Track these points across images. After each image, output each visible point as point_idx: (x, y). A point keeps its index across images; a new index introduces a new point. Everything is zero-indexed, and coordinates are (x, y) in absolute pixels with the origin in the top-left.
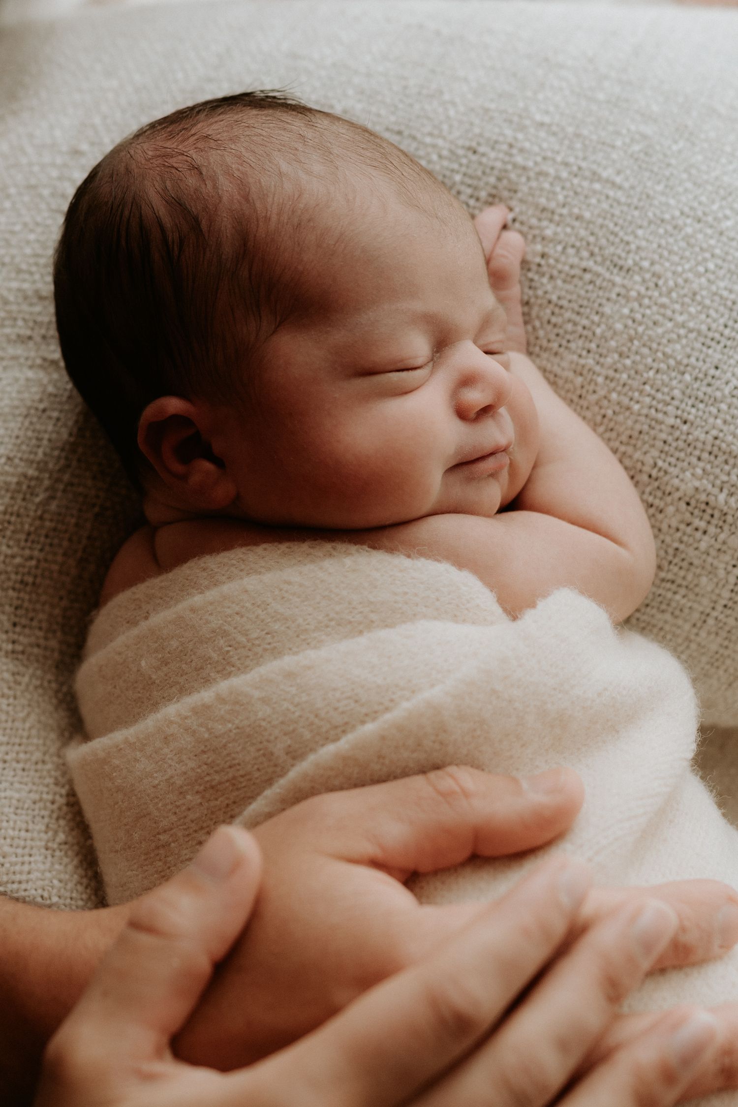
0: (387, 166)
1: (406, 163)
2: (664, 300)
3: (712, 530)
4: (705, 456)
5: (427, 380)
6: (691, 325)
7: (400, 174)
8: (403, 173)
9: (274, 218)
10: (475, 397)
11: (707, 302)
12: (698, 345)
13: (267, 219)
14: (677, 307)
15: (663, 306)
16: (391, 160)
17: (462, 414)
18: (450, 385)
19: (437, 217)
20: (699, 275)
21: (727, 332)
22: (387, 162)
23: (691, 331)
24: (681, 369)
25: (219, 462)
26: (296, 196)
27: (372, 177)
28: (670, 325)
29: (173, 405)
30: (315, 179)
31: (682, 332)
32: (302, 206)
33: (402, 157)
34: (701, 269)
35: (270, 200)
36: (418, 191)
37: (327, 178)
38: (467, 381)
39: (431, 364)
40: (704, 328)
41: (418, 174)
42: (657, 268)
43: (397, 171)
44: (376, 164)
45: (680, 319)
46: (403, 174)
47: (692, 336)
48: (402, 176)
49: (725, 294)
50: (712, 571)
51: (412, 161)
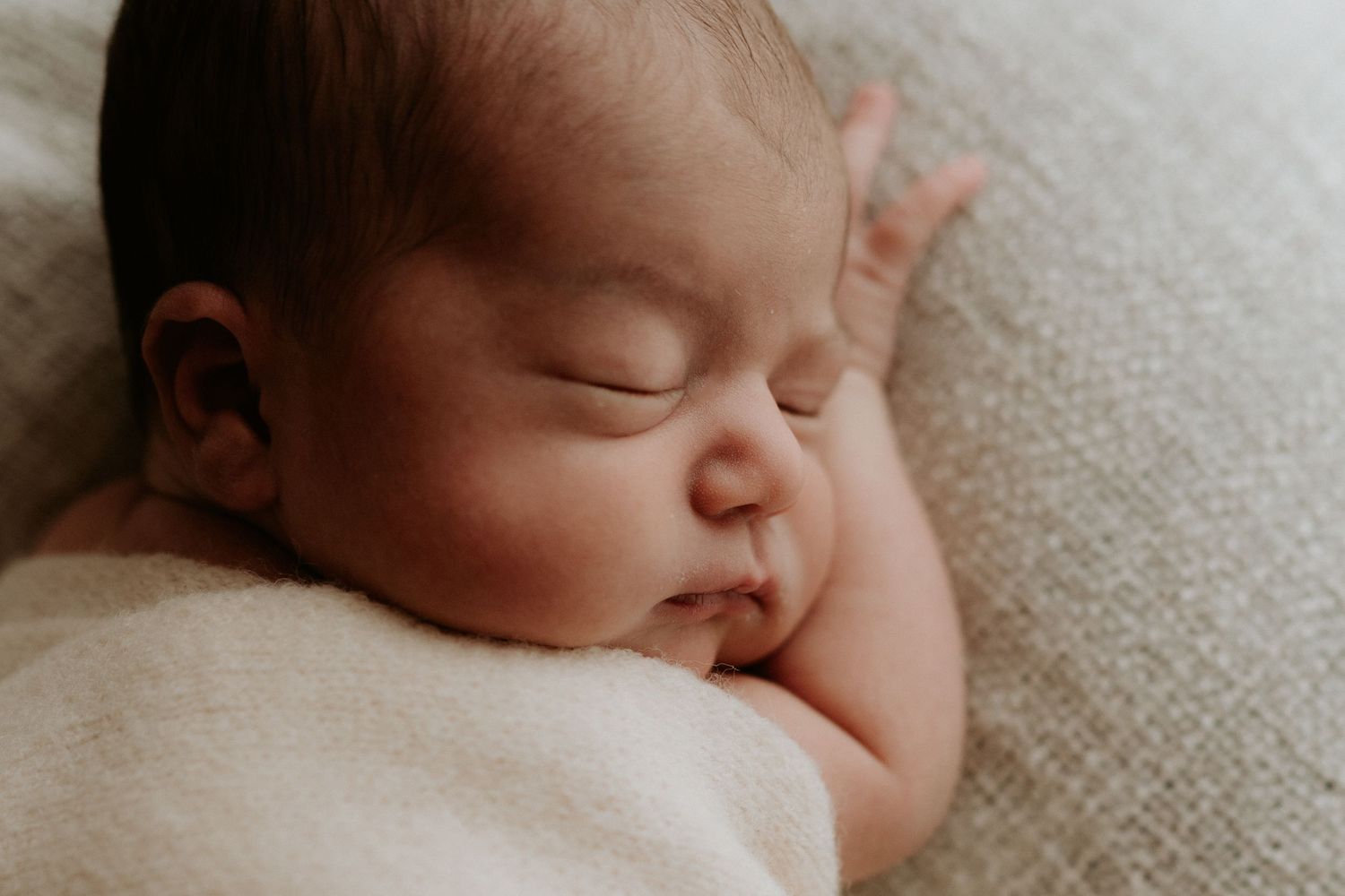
0: (730, 30)
1: (768, 38)
2: (1058, 401)
3: (1003, 801)
4: (1036, 679)
5: (659, 423)
6: (1091, 455)
7: (746, 52)
8: (754, 54)
9: (495, 49)
10: (730, 484)
11: (1129, 425)
12: (1089, 492)
13: (481, 46)
14: (1076, 418)
15: (1053, 411)
16: (741, 22)
17: (701, 503)
18: (695, 447)
19: (780, 151)
20: (1129, 375)
21: (1145, 487)
22: (731, 24)
23: (1085, 464)
24: (1048, 522)
25: (262, 431)
26: (547, 24)
27: (693, 40)
28: (1053, 445)
29: (210, 301)
30: (592, 7)
31: (1071, 462)
32: (549, 44)
33: (766, 26)
34: (1136, 366)
35: (500, 15)
36: (767, 94)
37: (613, 14)
38: (730, 449)
39: (677, 396)
40: (1108, 467)
41: (780, 65)
42: (1064, 344)
43: (742, 46)
44: (711, 20)
45: (1076, 439)
46: (751, 56)
47: (1086, 474)
48: (749, 59)
49: (1162, 420)
50: (978, 868)
51: (780, 35)
